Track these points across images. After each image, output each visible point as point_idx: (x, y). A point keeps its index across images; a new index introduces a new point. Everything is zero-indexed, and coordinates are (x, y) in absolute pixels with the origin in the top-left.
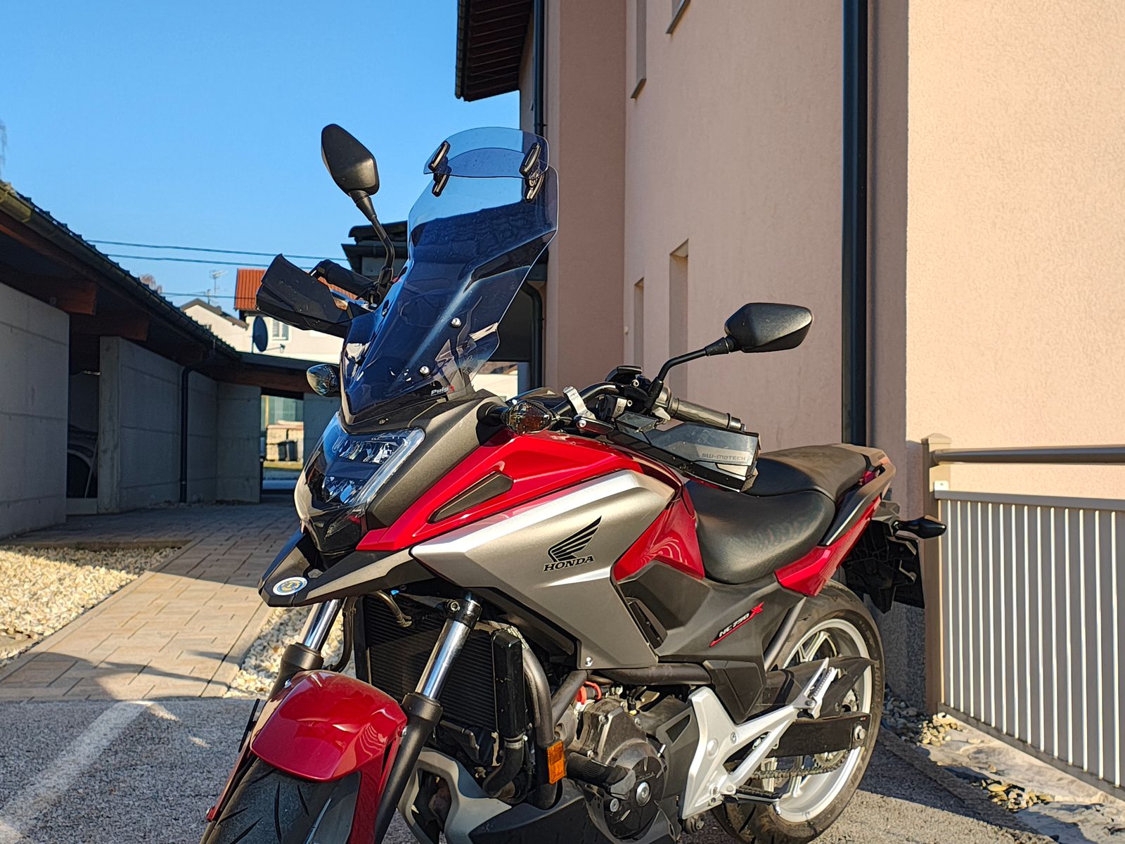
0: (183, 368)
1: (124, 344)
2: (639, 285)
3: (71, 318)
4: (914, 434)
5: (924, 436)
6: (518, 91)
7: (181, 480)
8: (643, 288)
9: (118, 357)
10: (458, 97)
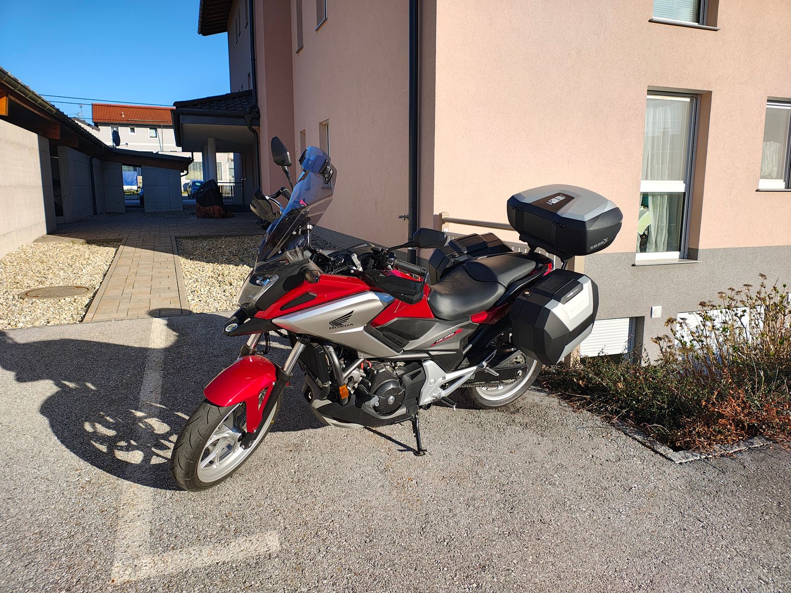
0: (90, 157)
1: (68, 149)
2: (303, 133)
3: (49, 141)
4: (436, 212)
5: (440, 212)
6: (227, 32)
7: (94, 205)
8: (305, 133)
9: (66, 155)
10: (199, 34)
